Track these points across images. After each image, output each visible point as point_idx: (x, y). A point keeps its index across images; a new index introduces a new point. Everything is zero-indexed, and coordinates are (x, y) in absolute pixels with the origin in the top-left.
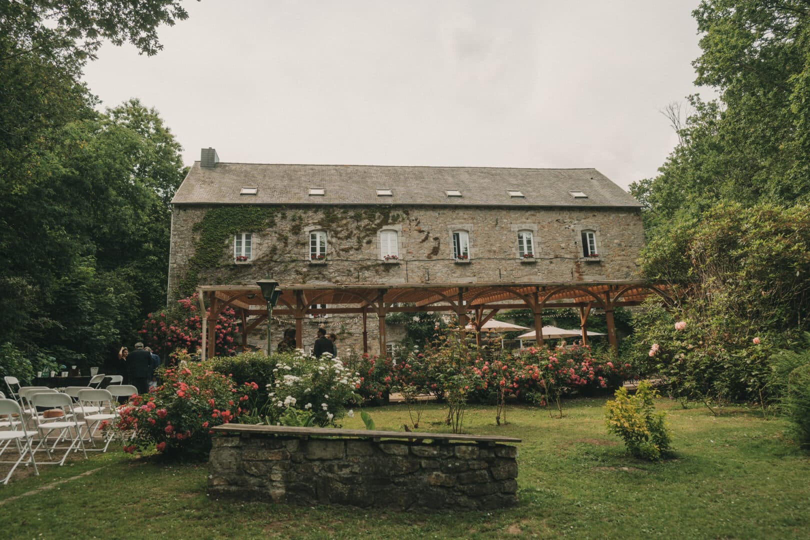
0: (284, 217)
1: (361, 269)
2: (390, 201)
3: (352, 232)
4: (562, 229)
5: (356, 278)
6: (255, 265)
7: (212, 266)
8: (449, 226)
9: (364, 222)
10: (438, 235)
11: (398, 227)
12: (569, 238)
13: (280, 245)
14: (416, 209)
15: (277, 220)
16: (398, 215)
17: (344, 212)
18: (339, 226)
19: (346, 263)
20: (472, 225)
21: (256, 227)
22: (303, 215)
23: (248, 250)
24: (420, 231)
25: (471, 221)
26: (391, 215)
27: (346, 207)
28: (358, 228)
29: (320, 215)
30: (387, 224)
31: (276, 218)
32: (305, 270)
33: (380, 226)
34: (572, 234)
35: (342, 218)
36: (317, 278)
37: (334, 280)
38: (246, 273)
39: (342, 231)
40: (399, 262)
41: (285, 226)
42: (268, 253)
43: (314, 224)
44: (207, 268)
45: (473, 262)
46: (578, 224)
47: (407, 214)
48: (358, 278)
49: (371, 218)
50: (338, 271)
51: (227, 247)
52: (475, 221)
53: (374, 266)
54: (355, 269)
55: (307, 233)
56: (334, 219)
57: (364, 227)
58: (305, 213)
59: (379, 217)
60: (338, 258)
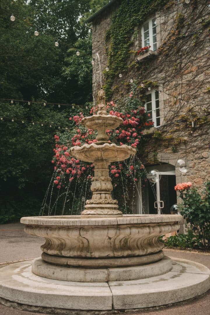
42: (174, 29)
51: (134, 43)
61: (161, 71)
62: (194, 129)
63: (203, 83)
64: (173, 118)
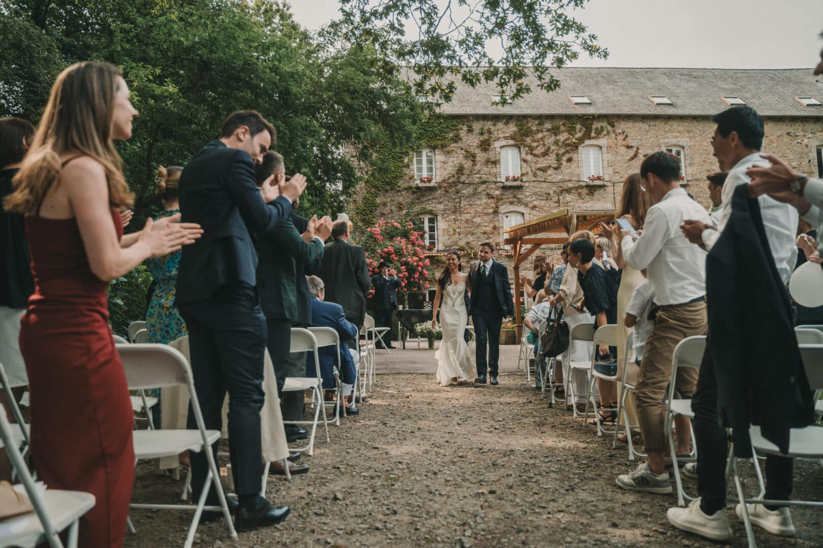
0: (470, 131)
1: (562, 192)
2: (591, 110)
3: (549, 148)
4: (793, 144)
5: (556, 202)
6: (440, 187)
7: (391, 189)
8: (661, 141)
9: (563, 137)
11: (602, 141)
12: (801, 156)
13: (468, 164)
14: (623, 120)
15: (463, 133)
16: (602, 127)
17: (540, 124)
18: (534, 141)
19: (544, 185)
20: (688, 139)
21: (440, 142)
22: (492, 128)
23: (430, 170)
24: (629, 147)
25: (687, 134)
26: (594, 127)
27: (542, 118)
28: (556, 143)
29: (512, 128)
30: (590, 138)
31: (461, 132)
32: (497, 193)
33: (581, 140)
34: (806, 150)
35: (538, 131)
36: (511, 203)
37: (531, 205)
38: (430, 197)
39: (537, 146)
40: (605, 183)
41: (471, 141)
42: (454, 172)
43: (506, 138)
44: (387, 191)
45: (690, 183)
46: (813, 138)
47: (613, 126)
48: (559, 202)
49: (571, 131)
50: (535, 194)
51: (408, 166)
52: (691, 134)
53: (577, 188)
54: (555, 192)
55: (498, 149)
56: (528, 133)
57: (563, 142)
58: (494, 125)
59: (580, 131)
60: (535, 179)
61: (441, 203)
62: (471, 258)
63: (479, 225)
64: (452, 246)
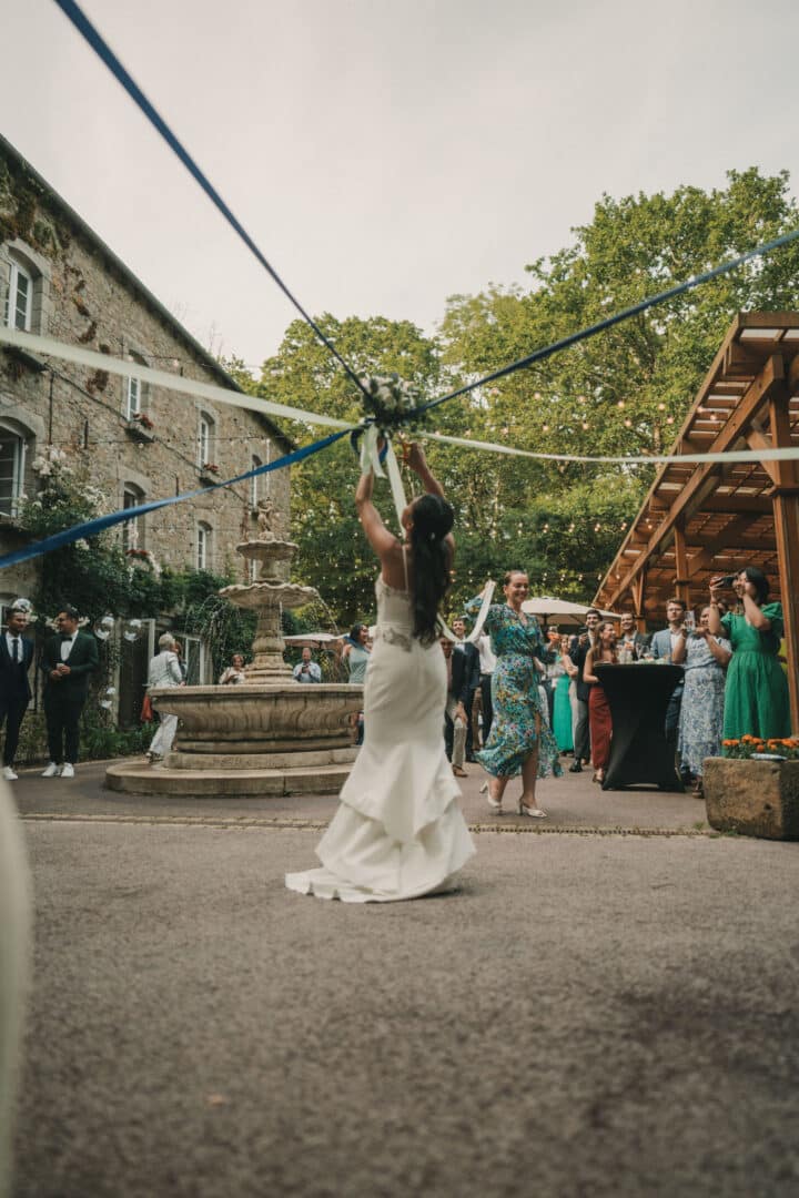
10: (107, 342)
11: (43, 263)
12: (242, 461)
14: (78, 244)
16: (47, 233)
20: (153, 357)
24: (83, 311)
25: (152, 345)
26: (35, 216)
30: (25, 239)
33: (8, 228)
34: (245, 454)
46: (251, 441)
47: (65, 245)
52: (157, 351)
